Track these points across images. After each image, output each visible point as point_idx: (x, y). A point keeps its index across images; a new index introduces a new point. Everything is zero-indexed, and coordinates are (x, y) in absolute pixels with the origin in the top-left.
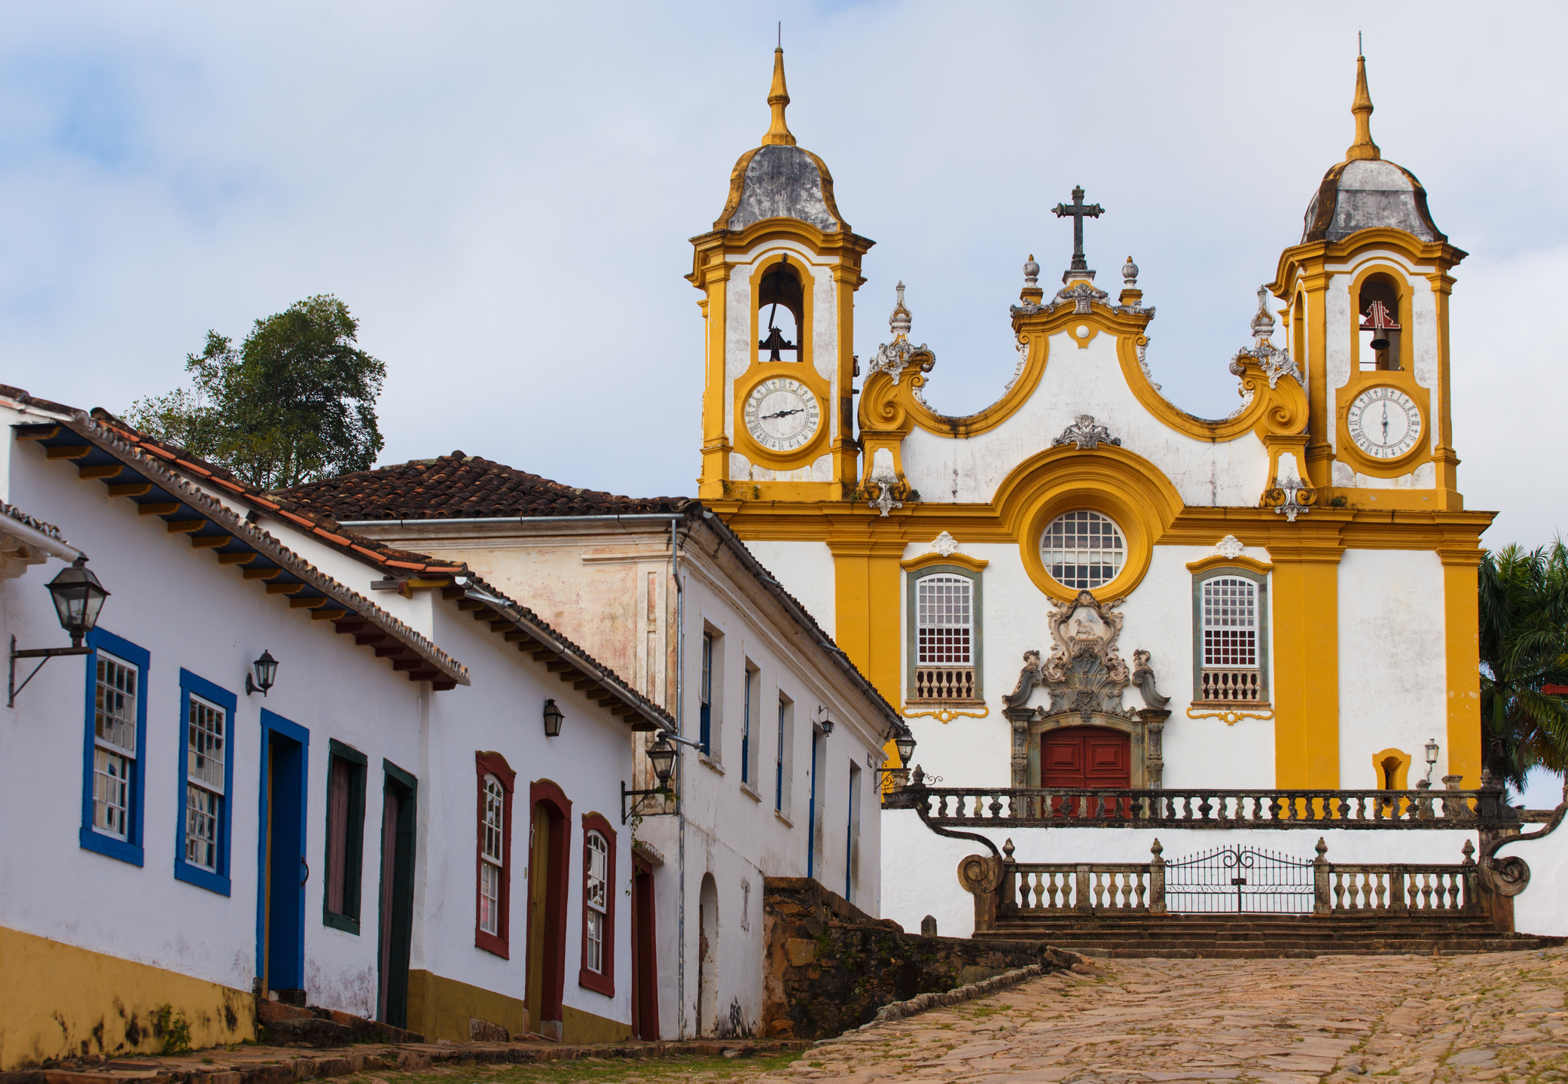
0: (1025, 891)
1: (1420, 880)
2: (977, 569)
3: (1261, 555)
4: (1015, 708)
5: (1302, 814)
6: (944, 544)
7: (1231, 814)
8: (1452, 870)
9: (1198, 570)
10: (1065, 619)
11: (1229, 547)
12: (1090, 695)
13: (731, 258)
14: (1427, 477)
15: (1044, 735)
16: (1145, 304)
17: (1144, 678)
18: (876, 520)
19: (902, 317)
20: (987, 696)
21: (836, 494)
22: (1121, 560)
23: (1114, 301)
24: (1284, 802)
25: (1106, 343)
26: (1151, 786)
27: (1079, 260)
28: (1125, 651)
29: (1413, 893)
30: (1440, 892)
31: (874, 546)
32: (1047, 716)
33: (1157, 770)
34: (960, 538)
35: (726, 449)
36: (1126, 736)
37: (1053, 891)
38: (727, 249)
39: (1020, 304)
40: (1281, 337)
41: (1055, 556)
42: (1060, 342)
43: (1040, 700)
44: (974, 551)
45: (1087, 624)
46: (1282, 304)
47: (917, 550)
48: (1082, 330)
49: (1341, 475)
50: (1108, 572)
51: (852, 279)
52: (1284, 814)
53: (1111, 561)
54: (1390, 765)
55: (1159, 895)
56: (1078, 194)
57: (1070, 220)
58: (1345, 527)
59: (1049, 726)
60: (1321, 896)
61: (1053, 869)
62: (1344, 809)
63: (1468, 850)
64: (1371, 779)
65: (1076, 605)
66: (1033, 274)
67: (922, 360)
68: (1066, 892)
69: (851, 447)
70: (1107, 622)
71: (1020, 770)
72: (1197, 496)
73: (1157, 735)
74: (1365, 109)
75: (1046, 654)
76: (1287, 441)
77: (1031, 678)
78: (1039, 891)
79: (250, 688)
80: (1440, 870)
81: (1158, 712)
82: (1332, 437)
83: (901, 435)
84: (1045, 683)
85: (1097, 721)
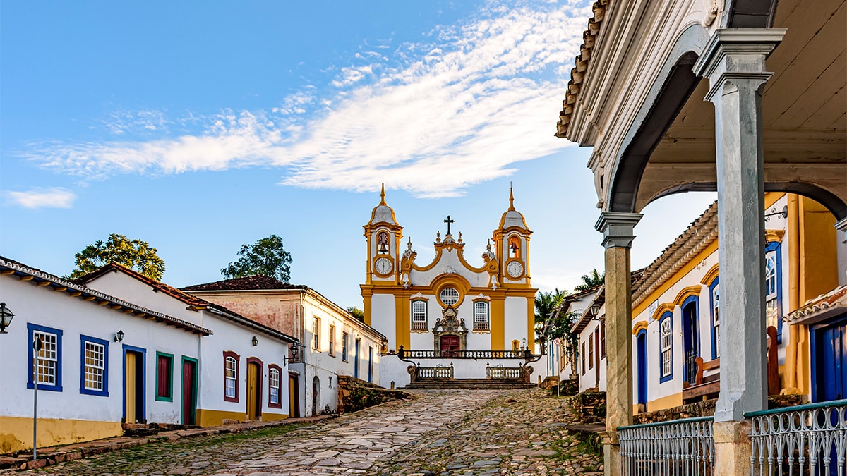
0: (422, 373)
1: (510, 371)
2: (426, 301)
3: (489, 298)
4: (435, 331)
5: (487, 356)
6: (419, 295)
7: (471, 356)
8: (517, 369)
9: (475, 301)
10: (445, 311)
11: (481, 296)
12: (451, 328)
13: (371, 231)
14: (523, 281)
15: (441, 337)
16: (463, 242)
17: (463, 324)
18: (404, 289)
19: (410, 244)
20: (429, 328)
21: (396, 284)
22: (458, 298)
23: (457, 242)
24: (483, 353)
25: (455, 251)
26: (464, 349)
27: (449, 233)
28: (458, 319)
29: (508, 374)
30: (514, 374)
31: (404, 295)
32: (442, 333)
33: (465, 344)
34: (423, 294)
35: (371, 274)
36: (459, 337)
37: (428, 373)
38: (371, 229)
39: (436, 242)
40: (493, 250)
41: (443, 298)
42: (445, 250)
43: (440, 329)
44: (426, 296)
45: (450, 313)
46: (494, 243)
47: (413, 296)
48: (449, 248)
49: (506, 280)
50: (455, 301)
51: (398, 235)
52: (483, 356)
53: (456, 299)
54: (515, 343)
55: (452, 375)
56: (449, 218)
57: (447, 223)
58: (506, 292)
59: (442, 334)
60: (488, 374)
61: (429, 368)
62: (496, 355)
63: (520, 364)
64: (511, 348)
65: (448, 308)
66: (439, 235)
67: (415, 254)
68: (432, 373)
69: (398, 274)
70: (455, 312)
71: (436, 344)
72: (474, 285)
73: (465, 336)
74: (512, 199)
75: (442, 319)
76: (494, 273)
77: (438, 324)
78: (425, 373)
79: (115, 340)
80: (514, 369)
81: (466, 332)
82: (504, 273)
83: (410, 271)
84: (441, 325)
85: (453, 333)
